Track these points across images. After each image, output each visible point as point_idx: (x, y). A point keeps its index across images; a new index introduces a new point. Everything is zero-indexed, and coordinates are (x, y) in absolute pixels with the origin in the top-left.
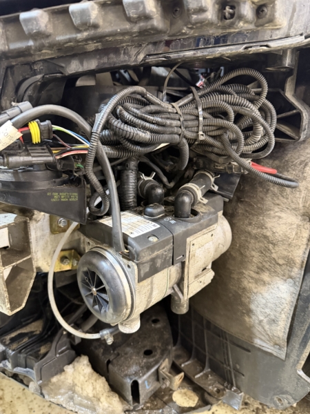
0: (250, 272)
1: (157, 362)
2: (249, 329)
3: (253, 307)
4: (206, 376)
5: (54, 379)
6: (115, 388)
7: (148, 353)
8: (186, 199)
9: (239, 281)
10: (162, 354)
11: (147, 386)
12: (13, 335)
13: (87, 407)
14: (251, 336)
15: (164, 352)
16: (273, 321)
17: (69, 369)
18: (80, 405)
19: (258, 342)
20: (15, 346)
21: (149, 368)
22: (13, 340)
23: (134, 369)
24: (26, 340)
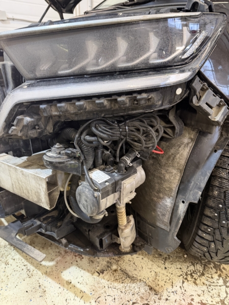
0: (154, 193)
1: (111, 231)
2: (154, 218)
7: (108, 227)
8: (123, 165)
9: (150, 196)
11: (106, 241)
12: (44, 217)
14: (155, 221)
19: (158, 224)
20: (46, 222)
21: (107, 233)
22: (44, 219)
24: (50, 219)
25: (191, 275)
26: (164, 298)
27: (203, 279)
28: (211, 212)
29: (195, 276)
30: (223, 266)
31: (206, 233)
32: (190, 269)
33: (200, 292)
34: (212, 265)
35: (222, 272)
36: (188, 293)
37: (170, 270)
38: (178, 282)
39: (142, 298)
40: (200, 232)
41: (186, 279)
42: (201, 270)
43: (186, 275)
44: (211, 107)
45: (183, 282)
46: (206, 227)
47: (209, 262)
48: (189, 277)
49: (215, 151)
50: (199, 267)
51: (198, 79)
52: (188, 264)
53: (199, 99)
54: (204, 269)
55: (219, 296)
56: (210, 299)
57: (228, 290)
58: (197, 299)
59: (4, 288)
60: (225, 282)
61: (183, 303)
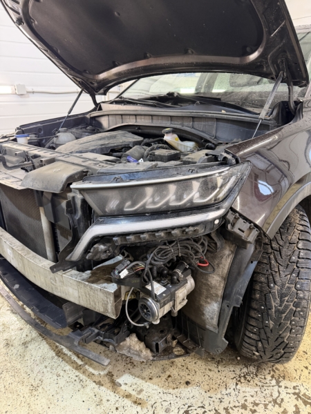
0: (203, 298)
1: (166, 335)
2: (204, 321)
3: (204, 312)
4: (188, 341)
5: (121, 344)
6: (148, 346)
7: (162, 332)
8: (175, 277)
9: (199, 301)
10: (168, 332)
11: (162, 345)
12: (101, 325)
13: (136, 355)
14: (205, 324)
15: (169, 331)
16: (212, 318)
17: (128, 339)
18: (133, 354)
19: (207, 327)
20: (103, 329)
21: (162, 338)
22: (101, 327)
23: (156, 338)
24: (107, 327)
25: (244, 376)
27: (256, 380)
28: (255, 314)
29: (248, 378)
30: (276, 366)
31: (252, 333)
32: (243, 371)
33: (253, 393)
34: (265, 367)
35: (275, 372)
36: (241, 395)
37: (224, 373)
38: (232, 385)
39: (197, 401)
40: (247, 333)
41: (239, 381)
42: (254, 371)
43: (240, 377)
44: (243, 232)
45: (237, 384)
46: (252, 327)
48: (242, 379)
49: (252, 262)
50: (252, 369)
51: (231, 212)
52: (241, 366)
53: (233, 225)
54: (257, 371)
55: (272, 395)
56: (263, 399)
57: (280, 390)
58: (250, 400)
59: (60, 399)
60: (278, 382)
61: (237, 404)
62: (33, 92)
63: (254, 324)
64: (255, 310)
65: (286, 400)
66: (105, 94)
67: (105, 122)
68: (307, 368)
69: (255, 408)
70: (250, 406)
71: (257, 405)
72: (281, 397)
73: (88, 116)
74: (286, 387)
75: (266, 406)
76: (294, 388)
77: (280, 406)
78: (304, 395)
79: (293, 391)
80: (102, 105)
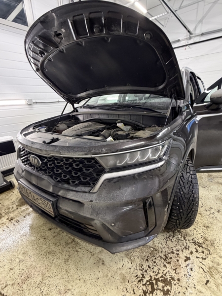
25: (169, 237)
26: (160, 251)
27: (175, 239)
28: (175, 207)
29: (171, 238)
30: (182, 230)
32: (167, 235)
33: (175, 245)
34: (177, 231)
35: (182, 233)
36: (170, 247)
37: (159, 238)
39: (150, 253)
42: (172, 234)
45: (166, 242)
46: (174, 214)
47: (175, 230)
48: (168, 239)
52: (166, 233)
54: (174, 234)
55: (183, 245)
56: (180, 248)
57: (187, 241)
58: (174, 249)
59: (82, 264)
60: (184, 238)
61: (169, 252)
62: (36, 103)
63: (175, 212)
64: (175, 205)
65: (190, 246)
66: (78, 103)
67: (81, 118)
68: (195, 229)
69: (178, 252)
70: (175, 252)
71: (178, 251)
72: (188, 245)
73: (71, 115)
74: (189, 240)
75: (182, 250)
76: (193, 240)
77: (189, 250)
78: (198, 242)
79: (192, 241)
80: (78, 109)
